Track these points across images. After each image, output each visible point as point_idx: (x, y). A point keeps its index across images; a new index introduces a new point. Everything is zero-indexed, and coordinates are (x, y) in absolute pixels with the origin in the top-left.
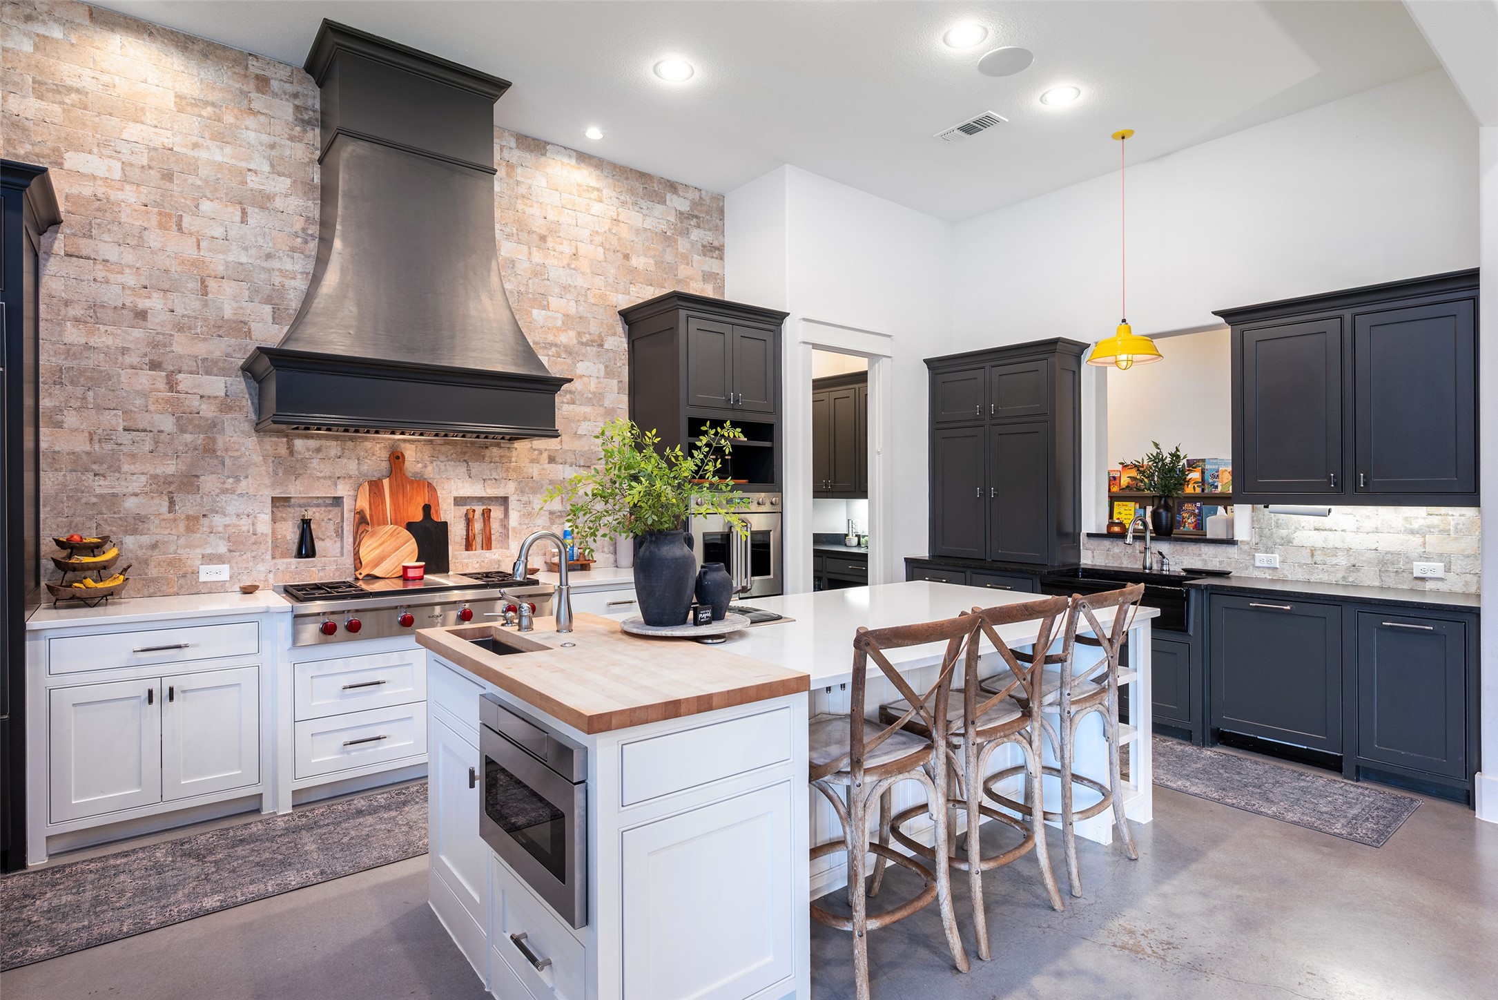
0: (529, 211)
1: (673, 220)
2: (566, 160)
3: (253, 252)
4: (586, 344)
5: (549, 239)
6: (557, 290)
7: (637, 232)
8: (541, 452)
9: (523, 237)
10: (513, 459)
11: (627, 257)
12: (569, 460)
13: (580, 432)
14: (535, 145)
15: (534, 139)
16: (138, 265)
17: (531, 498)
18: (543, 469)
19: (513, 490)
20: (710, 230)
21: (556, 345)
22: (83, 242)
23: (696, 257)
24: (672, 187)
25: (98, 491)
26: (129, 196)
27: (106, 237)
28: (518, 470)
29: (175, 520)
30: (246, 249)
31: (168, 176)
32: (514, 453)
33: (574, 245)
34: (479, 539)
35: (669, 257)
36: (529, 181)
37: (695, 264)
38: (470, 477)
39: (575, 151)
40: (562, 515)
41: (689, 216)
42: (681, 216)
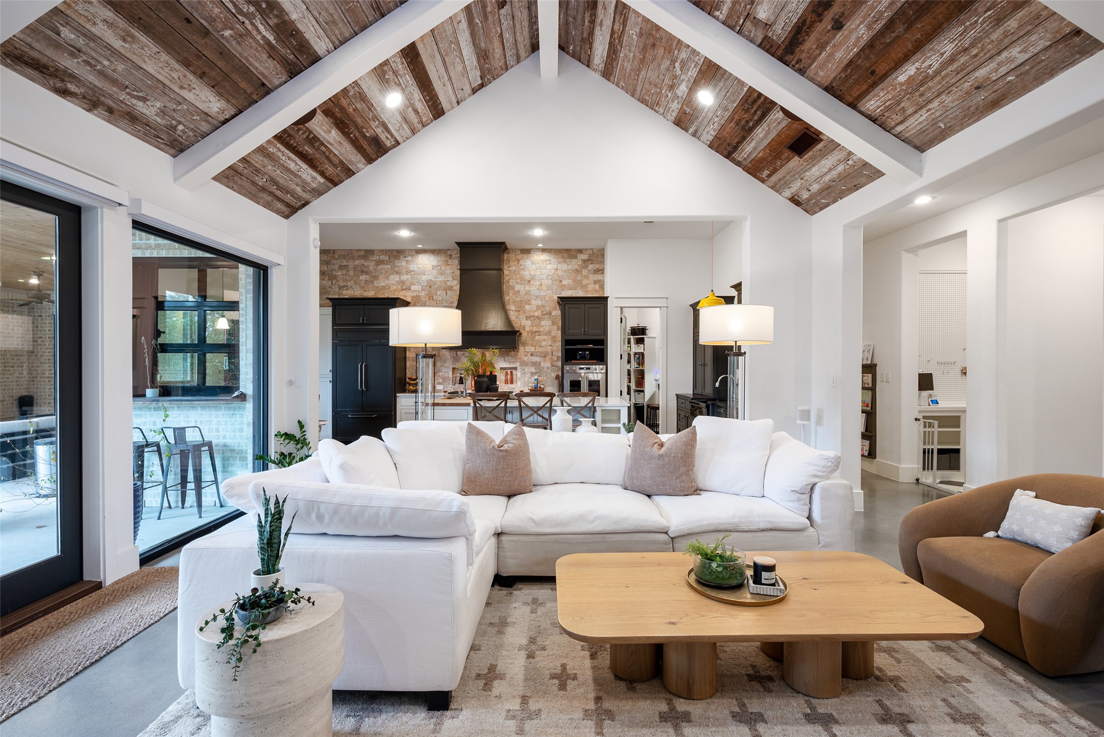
0: (525, 273)
1: (580, 263)
2: (538, 253)
4: (545, 315)
5: (532, 281)
6: (534, 298)
7: (565, 271)
9: (523, 282)
12: (538, 355)
13: (542, 345)
14: (527, 251)
17: (525, 368)
18: (529, 358)
19: (519, 365)
20: (597, 263)
21: (534, 316)
23: (591, 275)
24: (580, 251)
26: (423, 294)
28: (520, 359)
31: (430, 287)
32: (519, 353)
33: (541, 281)
34: (509, 381)
35: (579, 278)
36: (525, 263)
37: (590, 278)
38: (505, 361)
40: (535, 373)
41: (588, 260)
42: (584, 261)
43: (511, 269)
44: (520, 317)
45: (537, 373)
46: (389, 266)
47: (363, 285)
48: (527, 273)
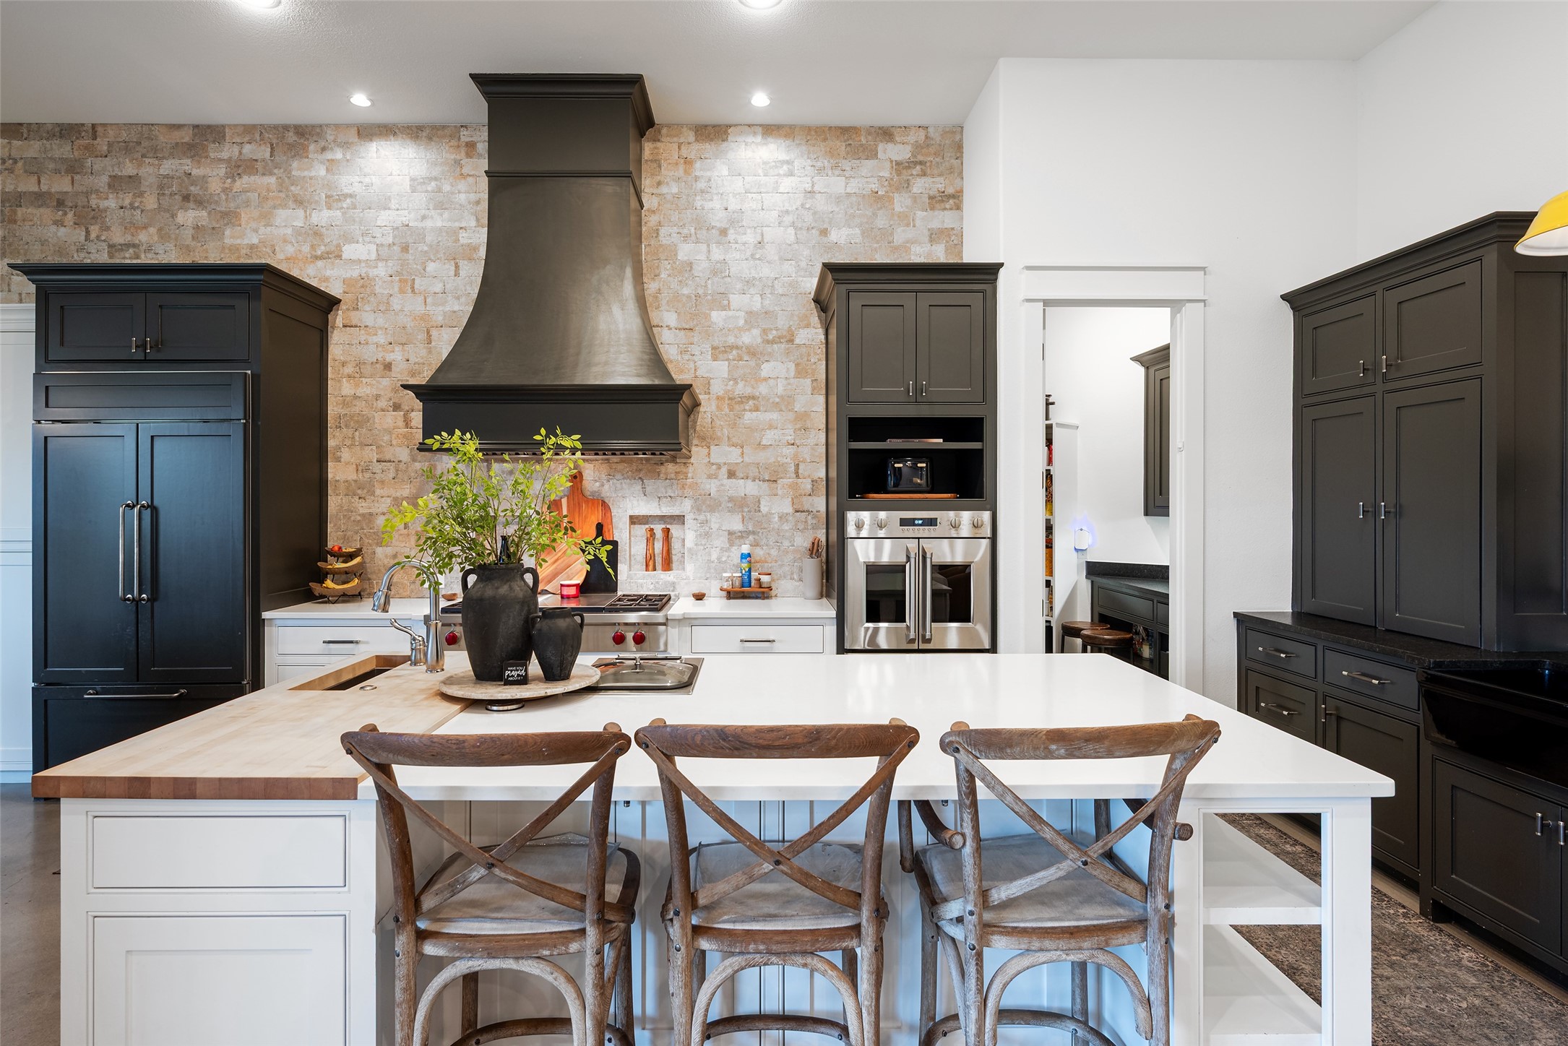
0: (709, 205)
1: (886, 174)
2: (750, 139)
3: (463, 300)
4: (772, 342)
5: (731, 231)
6: (739, 286)
7: (838, 200)
8: (719, 467)
9: (703, 234)
10: (690, 475)
11: (824, 232)
12: (751, 474)
13: (764, 442)
14: (714, 132)
15: (714, 126)
16: (386, 326)
17: (709, 517)
18: (722, 485)
19: (689, 508)
20: (940, 175)
21: (737, 348)
22: (353, 314)
23: (920, 214)
24: (886, 134)
25: (362, 511)
26: (381, 271)
27: (367, 308)
28: (695, 486)
29: (408, 535)
30: (458, 298)
31: (405, 249)
32: (691, 469)
33: (760, 231)
34: (659, 560)
35: (881, 222)
36: (708, 174)
37: (918, 223)
38: (645, 495)
39: (760, 125)
40: (743, 535)
41: (911, 164)
42: (899, 166)
43: (664, 189)
44: (695, 350)
45: (749, 533)
46: (272, 180)
47: (189, 241)
48: (716, 204)
